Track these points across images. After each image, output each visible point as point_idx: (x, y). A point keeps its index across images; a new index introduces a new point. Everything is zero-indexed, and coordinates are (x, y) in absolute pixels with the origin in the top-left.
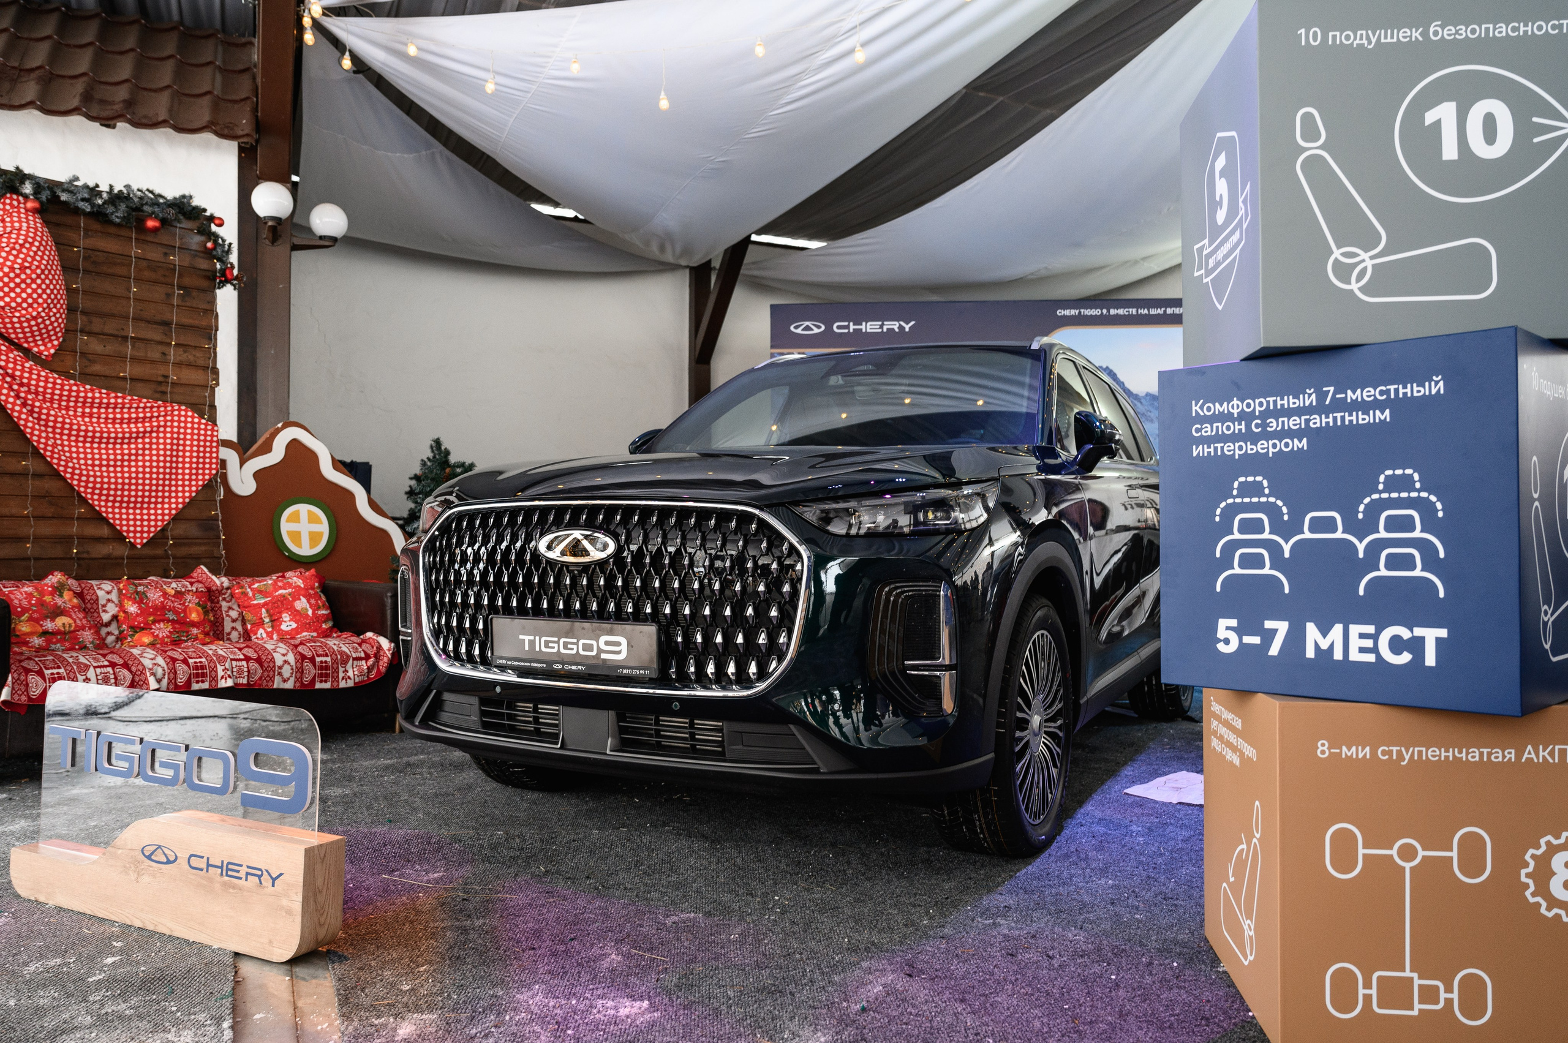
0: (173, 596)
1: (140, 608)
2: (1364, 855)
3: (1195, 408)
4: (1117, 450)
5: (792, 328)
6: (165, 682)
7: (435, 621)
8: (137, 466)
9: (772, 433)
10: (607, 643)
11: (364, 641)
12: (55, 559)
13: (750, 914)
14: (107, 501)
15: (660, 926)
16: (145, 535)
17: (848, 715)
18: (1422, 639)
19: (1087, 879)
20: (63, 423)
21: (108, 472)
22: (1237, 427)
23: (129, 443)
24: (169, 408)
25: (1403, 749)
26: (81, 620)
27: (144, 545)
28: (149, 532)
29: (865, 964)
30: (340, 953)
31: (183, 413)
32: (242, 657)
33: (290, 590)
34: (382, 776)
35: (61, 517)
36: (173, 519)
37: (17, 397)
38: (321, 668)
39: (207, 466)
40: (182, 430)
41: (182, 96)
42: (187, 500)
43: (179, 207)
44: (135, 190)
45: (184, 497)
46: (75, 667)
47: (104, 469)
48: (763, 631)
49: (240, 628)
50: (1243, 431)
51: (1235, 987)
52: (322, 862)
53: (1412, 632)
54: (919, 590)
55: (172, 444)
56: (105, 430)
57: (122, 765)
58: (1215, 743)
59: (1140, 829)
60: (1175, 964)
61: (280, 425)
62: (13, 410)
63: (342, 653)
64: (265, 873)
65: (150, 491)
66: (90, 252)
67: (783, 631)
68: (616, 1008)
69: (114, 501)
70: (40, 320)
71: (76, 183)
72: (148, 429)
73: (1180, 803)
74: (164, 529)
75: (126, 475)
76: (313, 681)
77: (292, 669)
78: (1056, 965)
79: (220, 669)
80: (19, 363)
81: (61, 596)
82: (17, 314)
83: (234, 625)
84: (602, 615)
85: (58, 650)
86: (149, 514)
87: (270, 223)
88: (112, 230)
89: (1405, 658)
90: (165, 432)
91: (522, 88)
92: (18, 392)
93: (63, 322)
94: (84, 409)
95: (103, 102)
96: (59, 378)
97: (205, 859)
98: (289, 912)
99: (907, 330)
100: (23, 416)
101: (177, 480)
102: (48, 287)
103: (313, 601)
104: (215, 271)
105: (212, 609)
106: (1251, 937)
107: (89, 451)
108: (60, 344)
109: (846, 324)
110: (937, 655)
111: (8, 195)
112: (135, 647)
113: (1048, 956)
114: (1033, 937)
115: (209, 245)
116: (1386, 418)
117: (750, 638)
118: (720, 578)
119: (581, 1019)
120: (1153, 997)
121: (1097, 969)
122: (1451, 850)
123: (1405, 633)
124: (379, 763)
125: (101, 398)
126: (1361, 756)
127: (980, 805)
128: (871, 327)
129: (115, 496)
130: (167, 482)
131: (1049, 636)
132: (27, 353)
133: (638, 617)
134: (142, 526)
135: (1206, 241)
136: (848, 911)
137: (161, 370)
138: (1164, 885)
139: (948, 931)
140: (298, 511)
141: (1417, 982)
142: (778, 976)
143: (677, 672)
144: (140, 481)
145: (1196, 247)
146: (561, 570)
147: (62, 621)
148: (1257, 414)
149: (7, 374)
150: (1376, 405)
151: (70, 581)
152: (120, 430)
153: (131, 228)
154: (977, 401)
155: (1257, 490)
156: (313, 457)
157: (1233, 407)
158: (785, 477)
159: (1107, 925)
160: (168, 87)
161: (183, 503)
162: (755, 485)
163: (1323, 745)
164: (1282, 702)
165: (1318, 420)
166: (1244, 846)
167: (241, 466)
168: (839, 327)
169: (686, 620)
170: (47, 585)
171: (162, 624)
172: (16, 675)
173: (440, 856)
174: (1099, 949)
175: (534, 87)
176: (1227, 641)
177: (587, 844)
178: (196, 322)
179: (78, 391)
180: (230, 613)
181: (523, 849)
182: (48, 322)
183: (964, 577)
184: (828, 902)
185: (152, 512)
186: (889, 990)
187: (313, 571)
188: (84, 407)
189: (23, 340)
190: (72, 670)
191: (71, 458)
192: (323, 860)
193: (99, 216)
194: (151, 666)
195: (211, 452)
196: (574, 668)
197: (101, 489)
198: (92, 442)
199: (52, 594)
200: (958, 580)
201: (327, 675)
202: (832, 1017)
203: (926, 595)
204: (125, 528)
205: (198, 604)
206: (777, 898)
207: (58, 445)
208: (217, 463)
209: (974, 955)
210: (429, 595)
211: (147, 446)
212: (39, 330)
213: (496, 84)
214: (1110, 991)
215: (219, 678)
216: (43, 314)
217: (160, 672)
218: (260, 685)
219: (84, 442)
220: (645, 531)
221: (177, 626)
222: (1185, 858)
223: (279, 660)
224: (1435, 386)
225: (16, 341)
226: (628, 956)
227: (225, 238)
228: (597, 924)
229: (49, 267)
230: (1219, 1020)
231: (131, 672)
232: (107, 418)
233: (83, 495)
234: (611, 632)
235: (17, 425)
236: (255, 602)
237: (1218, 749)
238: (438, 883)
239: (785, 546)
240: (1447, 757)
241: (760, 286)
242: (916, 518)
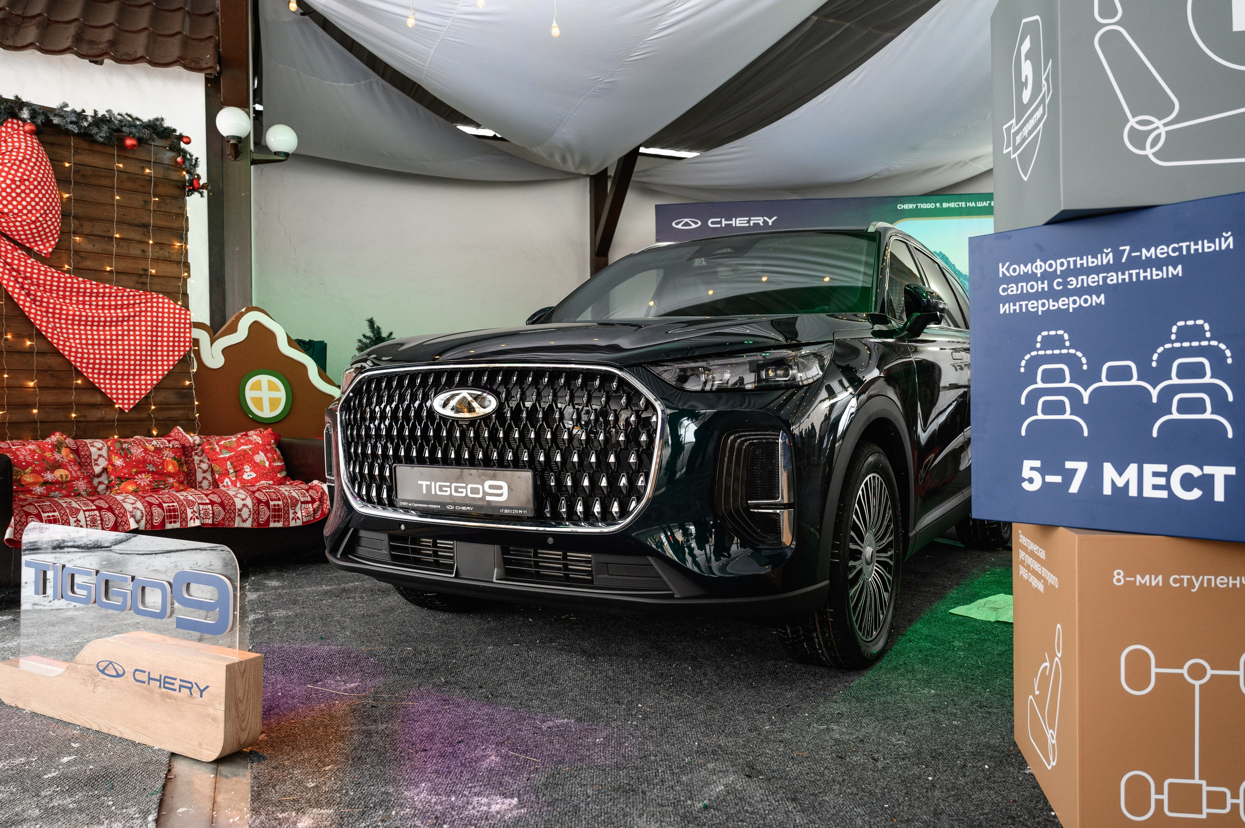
0: (153, 452)
1: (125, 462)
2: (1157, 674)
3: (1002, 270)
4: (942, 317)
5: (673, 224)
6: (143, 522)
7: (351, 469)
8: (123, 345)
9: (650, 308)
10: (491, 487)
11: (311, 488)
12: (58, 422)
13: (616, 720)
14: (99, 374)
15: (537, 730)
16: (132, 402)
17: (701, 547)
18: (1212, 477)
19: (912, 689)
20: (61, 309)
21: (99, 349)
22: (1040, 286)
23: (116, 326)
24: (149, 296)
25: (1193, 577)
26: (76, 472)
27: (130, 410)
28: (135, 399)
29: (710, 766)
30: (261, 754)
31: (161, 300)
32: (208, 501)
33: (251, 446)
34: (321, 600)
35: (62, 388)
36: (154, 388)
37: (22, 288)
38: (274, 510)
39: (182, 344)
40: (160, 315)
41: (155, 37)
42: (166, 372)
43: (153, 128)
44: (116, 114)
45: (163, 370)
46: (68, 511)
47: (96, 347)
48: (623, 476)
49: (210, 478)
50: (1046, 289)
51: (1039, 788)
52: (243, 677)
53: (1202, 470)
54: (760, 439)
55: (152, 326)
56: (96, 315)
57: (81, 592)
58: (1023, 571)
59: (961, 644)
60: (986, 767)
61: (243, 310)
62: (19, 299)
63: (292, 498)
64: (194, 685)
65: (135, 365)
66: (80, 167)
67: (641, 475)
68: (489, 805)
69: (105, 374)
70: (38, 224)
71: (65, 109)
72: (132, 314)
73: (997, 622)
74: (147, 397)
75: (115, 352)
76: (268, 521)
77: (250, 511)
78: (880, 767)
79: (189, 511)
80: (23, 260)
81: (59, 452)
82: (19, 219)
83: (205, 475)
84: (487, 463)
85: (56, 497)
86: (134, 384)
87: (232, 142)
88: (98, 148)
89: (1196, 494)
90: (146, 316)
91: (438, 23)
92: (23, 284)
93: (58, 225)
94: (78, 298)
95: (92, 42)
96: (56, 272)
97: (147, 673)
98: (214, 719)
99: (770, 224)
100: (28, 304)
101: (157, 356)
102: (44, 196)
103: (269, 455)
104: (185, 181)
105: (186, 462)
106: (1053, 745)
107: (83, 332)
108: (57, 244)
109: (719, 220)
110: (777, 495)
111: (10, 120)
112: (119, 494)
113: (873, 759)
114: (861, 741)
115: (179, 159)
116: (1178, 273)
117: (613, 481)
118: (586, 430)
119: (457, 814)
120: (965, 797)
121: (916, 770)
122: (1238, 669)
123: (1195, 471)
124: (320, 589)
125: (92, 288)
126: (1154, 584)
127: (818, 626)
128: (739, 222)
129: (106, 369)
130: (149, 358)
131: (880, 478)
132: (29, 251)
133: (517, 464)
134: (129, 394)
135: (1014, 121)
136: (701, 717)
137: (141, 265)
138: (980, 694)
139: (787, 735)
140: (260, 381)
141: (1205, 789)
142: (634, 776)
143: (551, 512)
144: (127, 357)
145: (1005, 127)
146: (452, 424)
147: (59, 473)
148: (1059, 273)
149: (14, 269)
150: (1170, 261)
151: (68, 440)
152: (108, 315)
153: (114, 146)
154: (824, 277)
155: (1058, 342)
156: (271, 335)
157: (1036, 268)
158: (644, 341)
159: (927, 731)
160: (145, 29)
161: (163, 375)
162: (616, 348)
163: (1119, 574)
164: (1082, 536)
165: (1115, 278)
166: (1047, 664)
167: (211, 345)
168: (713, 223)
169: (558, 466)
170: (47, 443)
171: (143, 475)
172: (18, 518)
173: (358, 669)
174: (919, 753)
175: (450, 22)
176: (1031, 481)
177: (482, 658)
178: (170, 224)
179: (72, 283)
180: (201, 465)
181: (427, 663)
182: (45, 226)
183: (800, 428)
184: (685, 709)
185: (137, 382)
186: (730, 790)
187: (270, 430)
188: (77, 296)
189: (25, 241)
190: (65, 514)
191: (69, 338)
192: (243, 675)
193: (85, 136)
194: (131, 510)
195: (185, 333)
196: (464, 508)
197: (94, 364)
198: (86, 325)
199: (52, 450)
200: (796, 430)
201: (279, 516)
202: (677, 814)
203: (767, 443)
204: (114, 396)
205: (174, 458)
206: (640, 705)
207: (57, 328)
208: (190, 342)
209: (807, 758)
210: (346, 448)
211: (132, 328)
212: (38, 232)
213: (415, 19)
214: (927, 792)
215: (189, 519)
216: (41, 219)
217: (138, 514)
218: (223, 525)
219: (79, 325)
220: (522, 390)
221: (156, 476)
222: (999, 670)
223: (239, 504)
224: (1225, 242)
225: (20, 241)
226: (506, 757)
227: (192, 153)
228: (483, 728)
229: (44, 179)
230: (1024, 819)
231: (114, 514)
232: (97, 305)
233: (79, 369)
234: (494, 478)
235: (23, 311)
236: (221, 456)
237: (1025, 576)
238: (353, 692)
239: (642, 402)
240: (1234, 585)
241: (648, 190)
242: (759, 376)
